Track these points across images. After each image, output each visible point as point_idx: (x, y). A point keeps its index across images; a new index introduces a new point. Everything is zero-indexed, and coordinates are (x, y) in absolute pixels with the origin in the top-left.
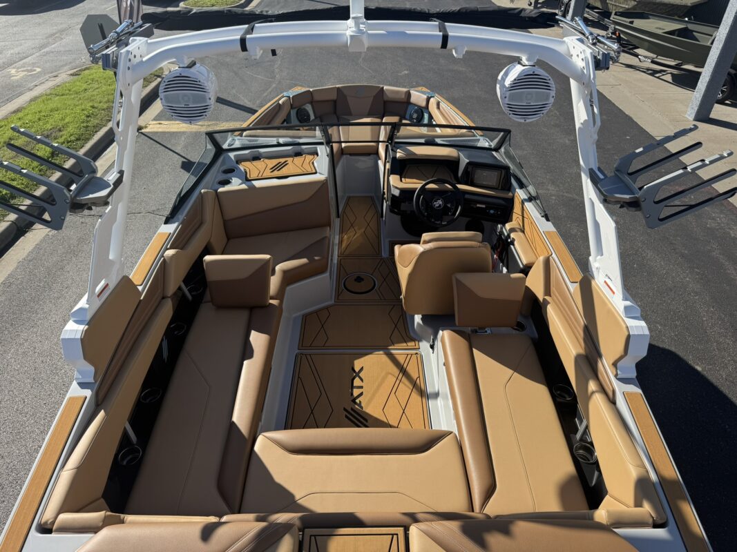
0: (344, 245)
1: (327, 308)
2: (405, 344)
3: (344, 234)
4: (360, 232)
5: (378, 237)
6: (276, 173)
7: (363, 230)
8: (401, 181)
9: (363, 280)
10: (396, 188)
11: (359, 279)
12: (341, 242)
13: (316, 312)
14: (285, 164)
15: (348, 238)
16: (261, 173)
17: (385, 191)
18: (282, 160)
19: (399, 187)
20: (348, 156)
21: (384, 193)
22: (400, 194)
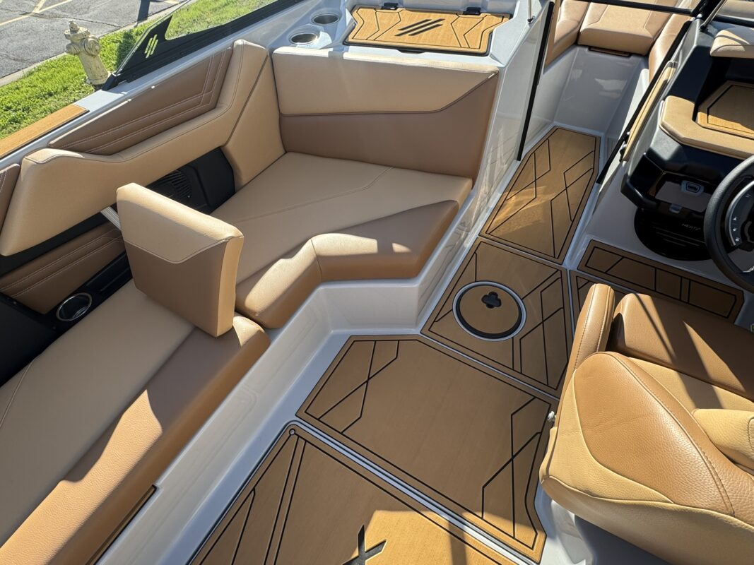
0: (502, 215)
1: (398, 340)
2: (507, 526)
3: (512, 193)
4: (544, 198)
5: (574, 221)
6: (407, 41)
7: (551, 197)
8: (694, 118)
9: (499, 303)
10: (672, 135)
11: (492, 300)
12: (499, 208)
13: (376, 341)
14: (436, 24)
15: (517, 204)
16: (378, 34)
17: (633, 134)
18: (433, 17)
19: (682, 134)
20: (586, 50)
21: (626, 138)
22: (676, 156)
